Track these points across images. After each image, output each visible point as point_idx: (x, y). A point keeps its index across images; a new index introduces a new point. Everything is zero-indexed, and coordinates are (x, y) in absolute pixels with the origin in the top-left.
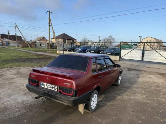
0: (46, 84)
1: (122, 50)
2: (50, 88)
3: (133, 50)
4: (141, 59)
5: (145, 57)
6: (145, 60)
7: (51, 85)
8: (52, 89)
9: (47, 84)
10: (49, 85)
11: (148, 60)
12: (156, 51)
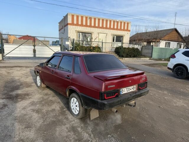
0: (125, 89)
1: (4, 45)
2: (130, 91)
3: (21, 45)
4: (32, 56)
5: (37, 52)
6: (37, 56)
7: (130, 87)
8: (132, 91)
9: (127, 88)
10: (128, 88)
11: (40, 56)
12: (47, 46)
